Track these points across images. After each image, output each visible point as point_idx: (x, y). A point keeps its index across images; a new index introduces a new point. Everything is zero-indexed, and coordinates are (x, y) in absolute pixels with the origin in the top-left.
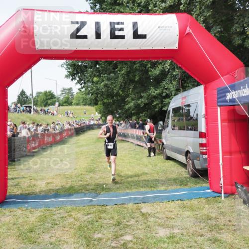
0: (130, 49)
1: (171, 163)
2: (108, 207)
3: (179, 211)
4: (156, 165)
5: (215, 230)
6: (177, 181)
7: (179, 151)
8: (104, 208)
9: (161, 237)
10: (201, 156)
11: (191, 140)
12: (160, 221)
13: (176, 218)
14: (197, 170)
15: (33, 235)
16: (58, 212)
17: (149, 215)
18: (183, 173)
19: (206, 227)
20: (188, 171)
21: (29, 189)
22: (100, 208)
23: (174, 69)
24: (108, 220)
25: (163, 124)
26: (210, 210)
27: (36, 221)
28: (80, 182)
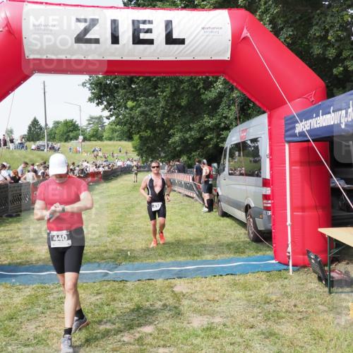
0: (161, 59)
2: (128, 284)
3: (227, 290)
4: (207, 224)
5: (272, 319)
6: (231, 247)
7: (236, 205)
8: (122, 284)
9: (194, 329)
10: (264, 212)
11: (252, 189)
12: (197, 305)
13: (220, 301)
14: (260, 232)
15: (12, 324)
16: (57, 290)
17: (184, 295)
18: (242, 236)
19: (260, 315)
20: (249, 232)
21: (22, 256)
22: (116, 285)
23: (232, 90)
24: (124, 303)
25: (218, 167)
26: (271, 290)
27: (21, 304)
28: (96, 248)
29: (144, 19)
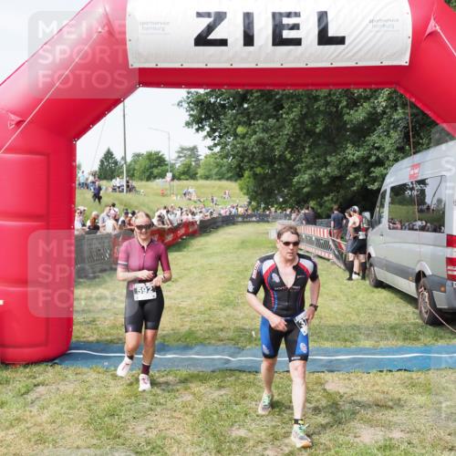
0: (310, 66)
1: (384, 293)
3: (402, 393)
4: (355, 297)
6: (397, 331)
7: (402, 272)
8: (252, 376)
9: (365, 445)
10: (449, 283)
11: (427, 250)
12: (362, 411)
13: (396, 407)
14: (440, 311)
17: (341, 397)
18: (410, 316)
20: (421, 312)
21: (112, 332)
22: (244, 377)
23: (395, 108)
27: (121, 395)
28: (208, 324)
29: (288, 11)
